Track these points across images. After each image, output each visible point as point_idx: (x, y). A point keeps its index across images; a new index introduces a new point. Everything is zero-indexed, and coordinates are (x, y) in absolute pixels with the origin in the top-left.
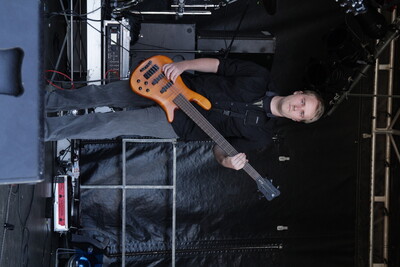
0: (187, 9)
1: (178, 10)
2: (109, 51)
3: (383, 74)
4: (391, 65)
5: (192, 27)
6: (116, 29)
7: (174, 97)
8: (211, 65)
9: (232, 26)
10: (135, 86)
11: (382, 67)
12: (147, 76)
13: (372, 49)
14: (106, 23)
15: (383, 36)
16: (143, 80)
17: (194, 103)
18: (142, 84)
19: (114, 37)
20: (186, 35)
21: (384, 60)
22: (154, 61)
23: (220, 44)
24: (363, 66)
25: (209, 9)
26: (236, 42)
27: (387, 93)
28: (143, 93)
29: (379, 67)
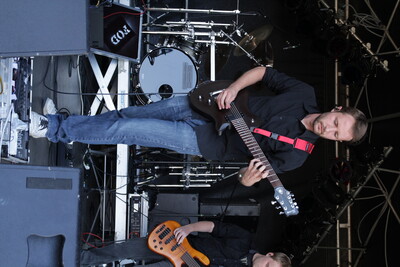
0: (192, 183)
1: (185, 183)
2: (133, 217)
3: (343, 231)
4: (349, 224)
5: (196, 196)
6: (138, 200)
7: (181, 254)
8: (208, 227)
9: (226, 195)
10: (151, 245)
11: (342, 226)
12: (161, 237)
13: (334, 212)
14: (131, 196)
15: (342, 203)
16: (158, 240)
17: (196, 259)
18: (157, 243)
19: (136, 206)
20: (191, 203)
21: (343, 220)
22: (168, 224)
23: (217, 209)
24: (327, 226)
25: (208, 183)
26: (229, 208)
27: (347, 246)
28: (158, 250)
29: (339, 226)
